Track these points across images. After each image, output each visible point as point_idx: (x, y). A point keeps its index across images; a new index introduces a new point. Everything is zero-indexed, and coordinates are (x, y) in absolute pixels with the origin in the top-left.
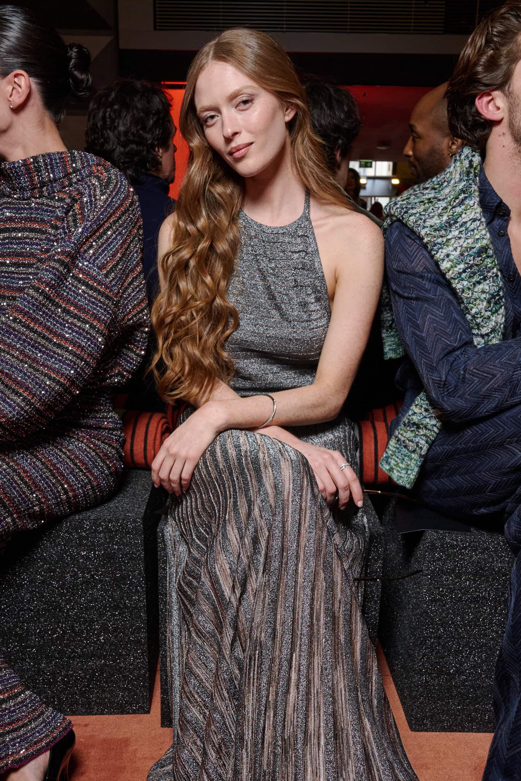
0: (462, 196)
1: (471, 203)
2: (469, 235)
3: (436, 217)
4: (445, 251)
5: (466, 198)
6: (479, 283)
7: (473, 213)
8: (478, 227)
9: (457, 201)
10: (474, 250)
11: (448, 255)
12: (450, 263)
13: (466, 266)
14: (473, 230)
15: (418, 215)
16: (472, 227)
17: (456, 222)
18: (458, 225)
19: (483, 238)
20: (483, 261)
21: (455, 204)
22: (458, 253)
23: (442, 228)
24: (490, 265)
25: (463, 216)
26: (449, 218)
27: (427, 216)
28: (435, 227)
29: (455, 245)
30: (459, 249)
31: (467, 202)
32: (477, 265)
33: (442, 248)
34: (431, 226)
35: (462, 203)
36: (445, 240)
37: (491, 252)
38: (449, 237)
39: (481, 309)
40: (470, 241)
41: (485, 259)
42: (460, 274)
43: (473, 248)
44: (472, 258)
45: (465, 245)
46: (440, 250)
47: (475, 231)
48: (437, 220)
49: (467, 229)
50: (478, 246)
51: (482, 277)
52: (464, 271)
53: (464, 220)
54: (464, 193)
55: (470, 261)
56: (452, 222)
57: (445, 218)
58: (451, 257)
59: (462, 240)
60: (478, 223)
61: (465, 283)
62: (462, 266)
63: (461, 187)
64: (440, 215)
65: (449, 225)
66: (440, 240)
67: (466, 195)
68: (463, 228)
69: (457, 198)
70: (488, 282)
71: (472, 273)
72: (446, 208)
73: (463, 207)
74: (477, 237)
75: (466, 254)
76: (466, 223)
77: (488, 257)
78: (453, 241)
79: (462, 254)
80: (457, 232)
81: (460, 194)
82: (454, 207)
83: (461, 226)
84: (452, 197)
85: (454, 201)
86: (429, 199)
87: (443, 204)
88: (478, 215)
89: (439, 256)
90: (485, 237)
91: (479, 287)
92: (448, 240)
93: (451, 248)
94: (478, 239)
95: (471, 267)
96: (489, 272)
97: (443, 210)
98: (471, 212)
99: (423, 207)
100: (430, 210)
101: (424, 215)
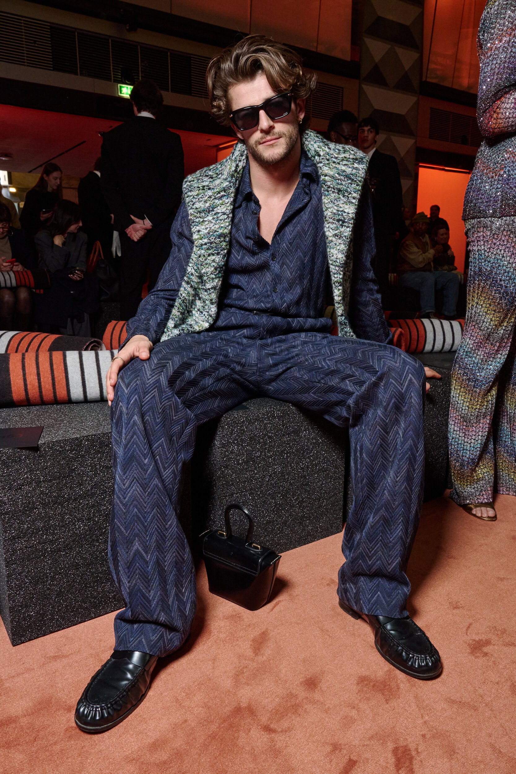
0: (223, 193)
1: (227, 201)
2: (218, 222)
3: (203, 202)
4: (198, 228)
5: (225, 195)
6: (213, 255)
7: (225, 209)
8: (225, 219)
9: (219, 195)
10: (218, 233)
11: (199, 231)
12: (199, 236)
13: (209, 241)
14: (221, 220)
15: (192, 197)
16: (221, 218)
17: (213, 210)
18: (213, 213)
19: (226, 228)
20: (221, 242)
21: (217, 196)
22: (206, 231)
23: (203, 211)
24: (224, 247)
25: (219, 207)
26: (210, 206)
27: (197, 200)
28: (199, 210)
29: (207, 226)
30: (209, 229)
31: (224, 199)
32: (215, 243)
33: (197, 226)
34: (197, 209)
35: (220, 198)
36: (201, 220)
37: (227, 239)
38: (205, 219)
39: (208, 271)
40: (217, 226)
41: (222, 241)
42: (202, 245)
43: (217, 232)
44: (214, 237)
45: (213, 228)
46: (195, 227)
47: (222, 221)
48: (202, 204)
49: (217, 217)
50: (221, 231)
51: (216, 252)
52: (206, 244)
53: (218, 211)
54: (225, 192)
55: (212, 239)
56: (211, 209)
57: (207, 205)
58: (200, 233)
59: (213, 224)
60: (226, 216)
61: (203, 251)
62: (206, 241)
63: (224, 186)
64: (206, 202)
65: (208, 211)
66: (197, 220)
67: (225, 194)
68: (215, 217)
69: (219, 193)
70: (219, 256)
71: (211, 247)
72: (210, 197)
73: (221, 201)
74: (222, 225)
75: (211, 234)
76: (218, 213)
77: (225, 241)
78: (207, 223)
79: (209, 233)
80: (212, 218)
81: (221, 191)
82: (215, 199)
83: (215, 214)
84: (217, 190)
85: (217, 194)
86: (204, 187)
87: (210, 193)
88: (228, 211)
89: (194, 229)
90: (227, 228)
91: (213, 258)
92: (203, 221)
93: (203, 227)
94: (222, 227)
95: (211, 243)
96: (222, 250)
97: (208, 197)
98: (224, 208)
99: (197, 192)
100: (200, 196)
101: (196, 198)
